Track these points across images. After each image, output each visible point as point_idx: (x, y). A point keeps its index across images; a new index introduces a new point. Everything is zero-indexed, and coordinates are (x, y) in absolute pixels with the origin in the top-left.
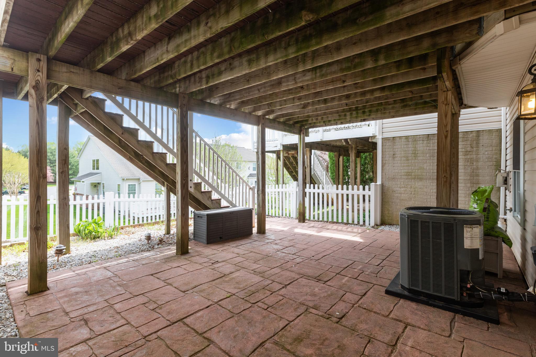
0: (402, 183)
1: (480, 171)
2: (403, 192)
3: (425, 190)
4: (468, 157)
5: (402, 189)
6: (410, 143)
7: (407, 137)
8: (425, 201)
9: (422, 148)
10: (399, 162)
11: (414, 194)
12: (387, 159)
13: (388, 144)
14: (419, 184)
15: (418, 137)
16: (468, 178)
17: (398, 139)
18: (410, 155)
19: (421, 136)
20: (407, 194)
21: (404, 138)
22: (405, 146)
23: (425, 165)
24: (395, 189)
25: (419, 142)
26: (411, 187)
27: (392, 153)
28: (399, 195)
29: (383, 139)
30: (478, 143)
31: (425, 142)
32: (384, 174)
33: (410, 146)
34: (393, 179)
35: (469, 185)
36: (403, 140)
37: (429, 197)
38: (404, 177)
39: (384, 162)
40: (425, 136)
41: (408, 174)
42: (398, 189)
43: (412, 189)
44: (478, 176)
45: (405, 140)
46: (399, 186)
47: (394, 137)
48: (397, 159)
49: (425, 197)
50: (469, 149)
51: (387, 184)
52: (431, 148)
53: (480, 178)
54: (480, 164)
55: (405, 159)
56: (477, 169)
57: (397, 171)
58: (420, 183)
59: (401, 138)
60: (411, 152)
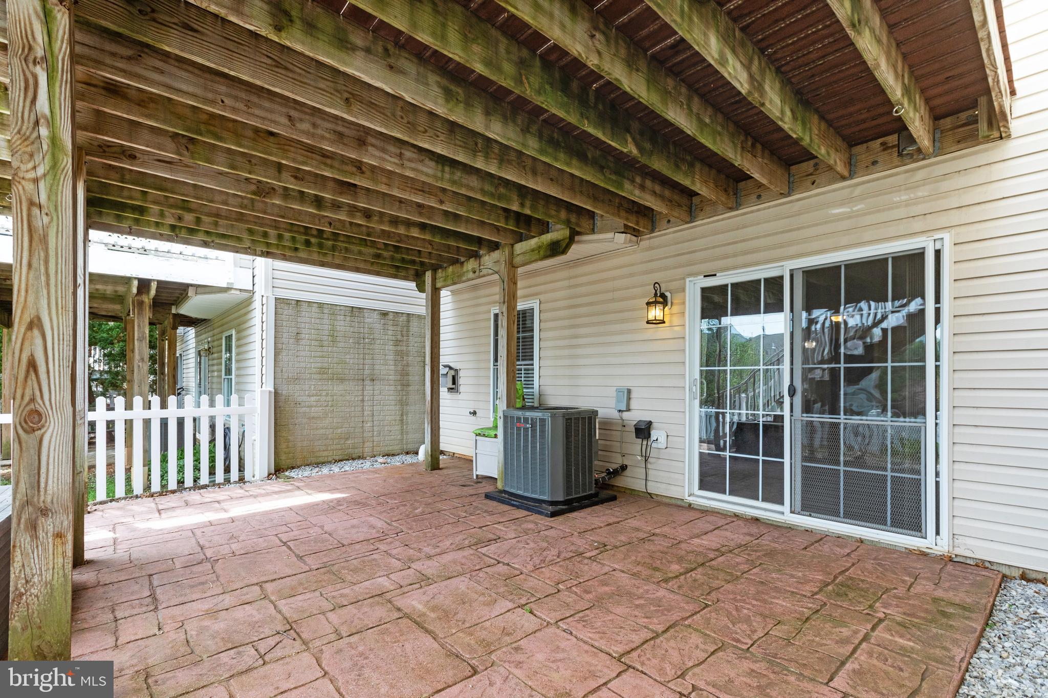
0: (312, 387)
1: (410, 368)
2: (315, 404)
3: (348, 398)
4: (399, 348)
5: (313, 399)
6: (326, 316)
7: (321, 305)
8: (348, 415)
9: (342, 328)
10: (307, 348)
11: (332, 406)
12: (285, 340)
13: (287, 311)
14: (338, 388)
15: (338, 308)
16: (399, 377)
17: (305, 306)
18: (325, 338)
19: (342, 308)
20: (320, 406)
21: (315, 305)
22: (318, 321)
23: (348, 357)
24: (300, 399)
25: (339, 317)
26: (327, 395)
27: (295, 330)
28: (307, 410)
29: (278, 301)
30: (408, 331)
31: (348, 319)
32: (279, 370)
33: (326, 321)
34: (296, 380)
35: (399, 388)
36: (315, 309)
37: (353, 408)
38: (316, 376)
39: (280, 346)
40: (348, 309)
41: (322, 371)
42: (304, 398)
43: (329, 398)
44: (408, 375)
45: (317, 310)
46: (307, 392)
47: (298, 301)
48: (303, 342)
49: (348, 410)
50: (399, 337)
51: (284, 390)
52: (356, 330)
53: (410, 377)
54: (410, 358)
55: (316, 343)
56: (408, 365)
57: (303, 365)
58: (341, 387)
59: (310, 304)
60: (327, 333)
